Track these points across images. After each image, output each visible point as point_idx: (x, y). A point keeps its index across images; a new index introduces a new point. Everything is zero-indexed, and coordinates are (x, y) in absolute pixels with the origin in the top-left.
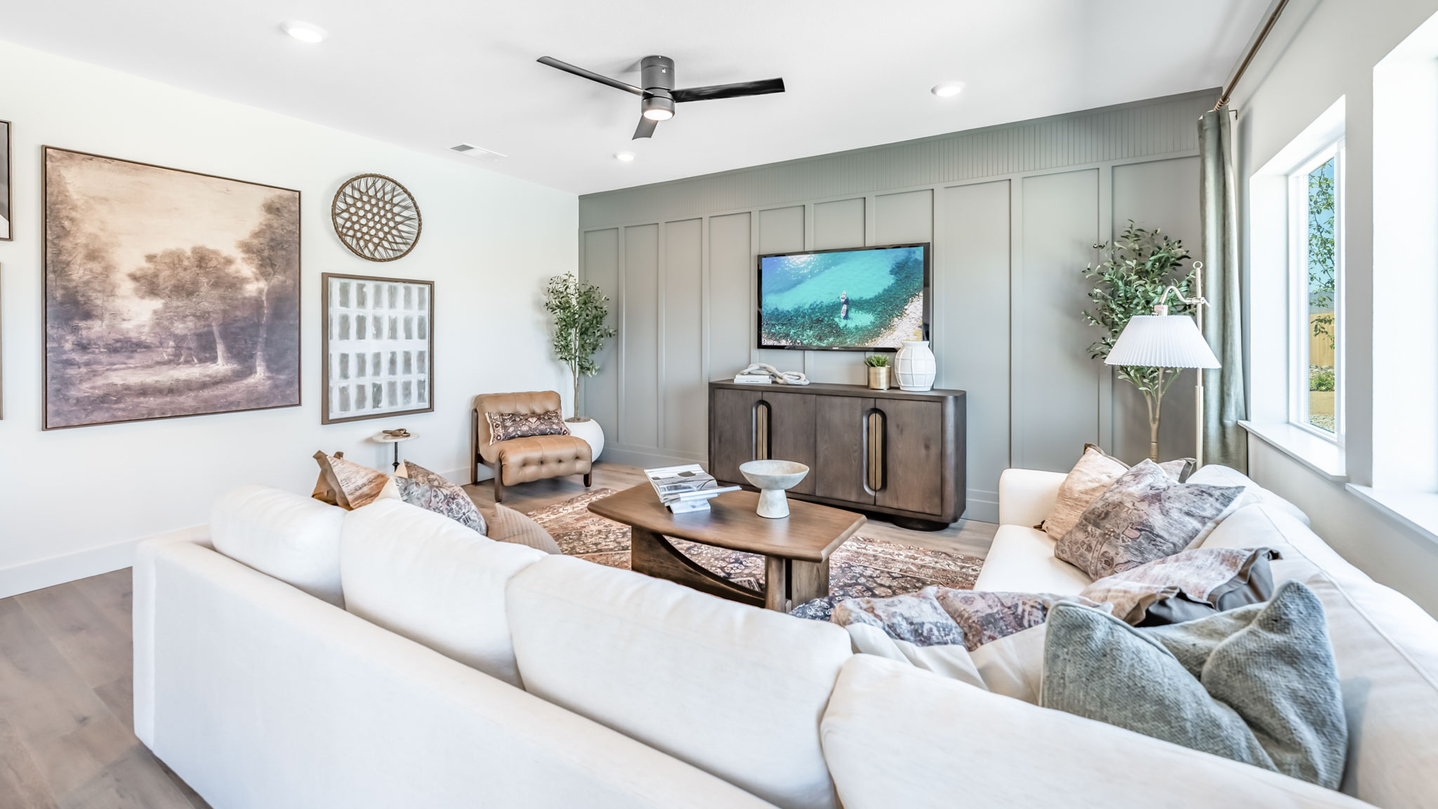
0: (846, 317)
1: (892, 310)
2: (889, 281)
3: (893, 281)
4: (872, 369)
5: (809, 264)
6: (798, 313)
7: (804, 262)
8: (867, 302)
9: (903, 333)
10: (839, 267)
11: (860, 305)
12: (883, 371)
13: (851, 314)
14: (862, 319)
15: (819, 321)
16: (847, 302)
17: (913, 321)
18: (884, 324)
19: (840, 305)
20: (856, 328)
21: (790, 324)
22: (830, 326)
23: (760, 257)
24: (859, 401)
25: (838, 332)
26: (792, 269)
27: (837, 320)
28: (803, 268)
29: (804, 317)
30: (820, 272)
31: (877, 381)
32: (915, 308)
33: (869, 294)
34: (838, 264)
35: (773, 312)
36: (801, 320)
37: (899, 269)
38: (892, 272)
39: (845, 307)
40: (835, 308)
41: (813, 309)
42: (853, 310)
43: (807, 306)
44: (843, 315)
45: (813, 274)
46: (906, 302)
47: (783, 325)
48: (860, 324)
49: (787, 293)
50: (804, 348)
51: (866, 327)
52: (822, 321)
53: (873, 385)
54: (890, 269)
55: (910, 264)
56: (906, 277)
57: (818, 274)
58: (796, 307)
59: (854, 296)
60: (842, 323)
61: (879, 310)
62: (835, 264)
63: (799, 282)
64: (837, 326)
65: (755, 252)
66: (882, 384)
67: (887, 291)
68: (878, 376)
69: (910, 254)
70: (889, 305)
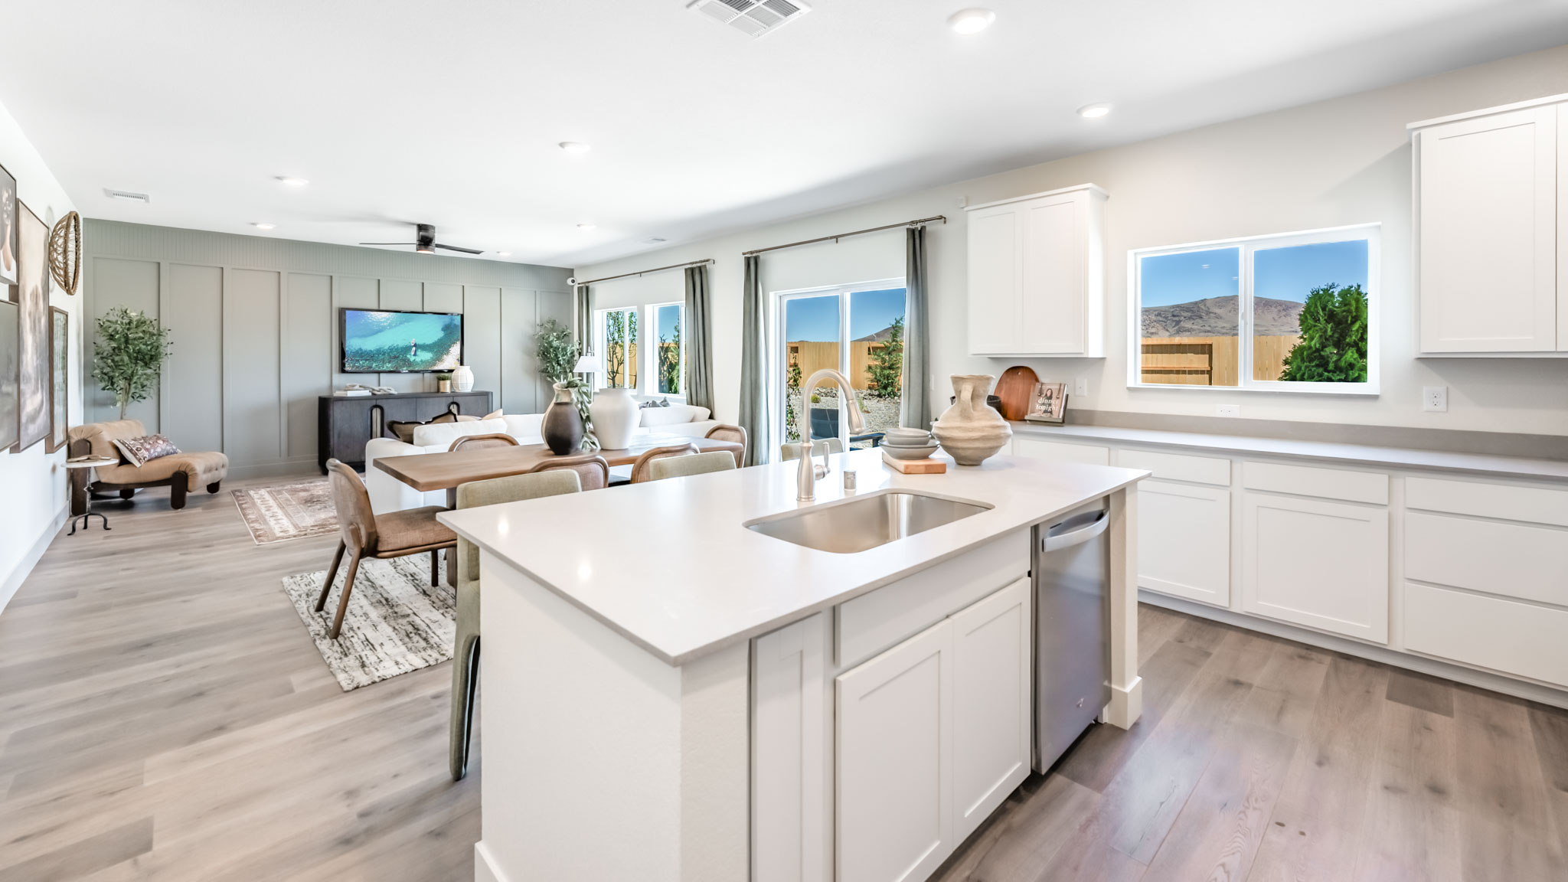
0: (415, 355)
1: (442, 350)
2: (441, 334)
3: (442, 335)
4: (441, 382)
5: (388, 319)
6: (379, 352)
7: (384, 318)
8: (429, 346)
9: (449, 361)
10: (409, 323)
12: (448, 382)
13: (418, 353)
14: (425, 356)
15: (395, 357)
16: (415, 345)
17: (454, 357)
18: (438, 358)
19: (411, 347)
20: (422, 361)
21: (373, 360)
22: (404, 360)
23: (342, 312)
24: (444, 399)
25: (409, 363)
26: (375, 321)
27: (408, 356)
28: (382, 322)
29: (384, 354)
30: (396, 326)
31: (445, 388)
32: (455, 349)
33: (429, 341)
34: (409, 321)
35: (356, 351)
36: (381, 357)
37: (447, 328)
38: (443, 330)
39: (414, 349)
40: (407, 349)
41: (391, 349)
42: (419, 350)
43: (386, 348)
44: (413, 353)
45: (390, 326)
46: (450, 346)
47: (366, 360)
48: (424, 359)
49: (371, 338)
50: (379, 372)
51: (428, 361)
52: (398, 356)
53: (443, 390)
54: (441, 327)
55: (451, 326)
56: (451, 333)
57: (394, 327)
58: (377, 348)
59: (420, 342)
60: (412, 359)
61: (435, 350)
62: (407, 321)
63: (380, 331)
64: (409, 360)
65: (337, 304)
66: (448, 390)
67: (440, 340)
68: (445, 385)
69: (452, 320)
70: (440, 348)
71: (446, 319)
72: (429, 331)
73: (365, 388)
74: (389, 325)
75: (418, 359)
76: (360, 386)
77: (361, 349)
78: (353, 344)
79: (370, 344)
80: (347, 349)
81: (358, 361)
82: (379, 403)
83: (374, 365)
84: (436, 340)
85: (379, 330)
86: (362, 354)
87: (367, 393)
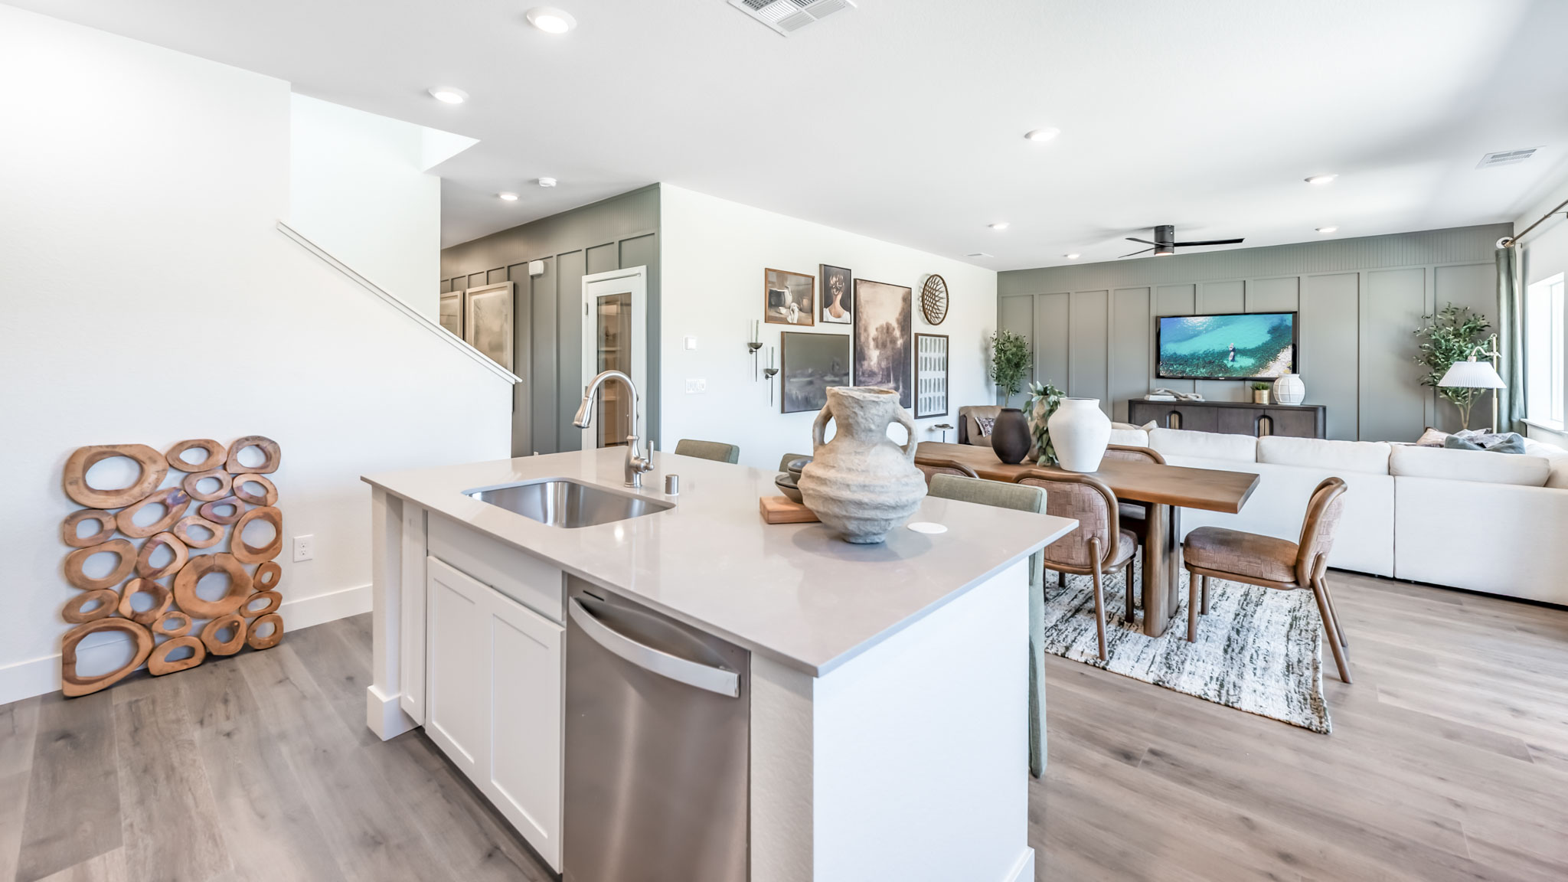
0: (1233, 360)
1: (1269, 356)
2: (1267, 338)
4: (1257, 392)
5: (1204, 323)
6: (1193, 356)
8: (1249, 350)
9: (1277, 369)
10: (1228, 327)
11: (1244, 352)
12: (1265, 393)
13: (1236, 358)
15: (1210, 362)
16: (1234, 350)
17: (1284, 364)
18: (1263, 364)
20: (1241, 367)
22: (1220, 366)
23: (1158, 319)
24: (1252, 411)
25: (1226, 369)
26: (1190, 326)
27: (1225, 362)
28: (1199, 327)
29: (1198, 359)
30: (1214, 329)
31: (1261, 399)
33: (1251, 346)
34: (1227, 325)
35: (1172, 356)
36: (1195, 361)
37: (1274, 331)
38: (1269, 332)
40: (1224, 354)
41: (1206, 354)
42: (1239, 356)
43: (1201, 352)
44: (1230, 359)
45: (1207, 331)
46: (1279, 352)
47: (1180, 365)
50: (1193, 379)
52: (1214, 362)
53: (1257, 401)
54: (1266, 331)
55: (1282, 328)
56: (1279, 336)
57: (1211, 331)
58: (1192, 352)
59: (1240, 346)
60: (1229, 364)
61: (1259, 356)
62: (1226, 325)
63: (1195, 336)
64: (1226, 366)
65: (1154, 314)
66: (1265, 401)
68: (1261, 395)
69: (1282, 320)
70: (1265, 354)
71: (1275, 320)
72: (1254, 333)
73: (1173, 394)
74: (1205, 329)
75: (1236, 365)
76: (1166, 391)
77: (1175, 354)
78: (1169, 348)
79: (1184, 349)
80: (1162, 353)
81: (1172, 365)
82: (1178, 409)
83: (1188, 370)
84: (1260, 344)
85: (1195, 334)
86: (1177, 359)
87: (1171, 398)
